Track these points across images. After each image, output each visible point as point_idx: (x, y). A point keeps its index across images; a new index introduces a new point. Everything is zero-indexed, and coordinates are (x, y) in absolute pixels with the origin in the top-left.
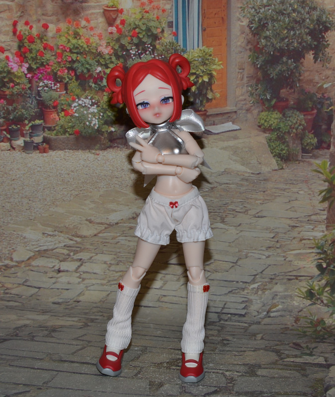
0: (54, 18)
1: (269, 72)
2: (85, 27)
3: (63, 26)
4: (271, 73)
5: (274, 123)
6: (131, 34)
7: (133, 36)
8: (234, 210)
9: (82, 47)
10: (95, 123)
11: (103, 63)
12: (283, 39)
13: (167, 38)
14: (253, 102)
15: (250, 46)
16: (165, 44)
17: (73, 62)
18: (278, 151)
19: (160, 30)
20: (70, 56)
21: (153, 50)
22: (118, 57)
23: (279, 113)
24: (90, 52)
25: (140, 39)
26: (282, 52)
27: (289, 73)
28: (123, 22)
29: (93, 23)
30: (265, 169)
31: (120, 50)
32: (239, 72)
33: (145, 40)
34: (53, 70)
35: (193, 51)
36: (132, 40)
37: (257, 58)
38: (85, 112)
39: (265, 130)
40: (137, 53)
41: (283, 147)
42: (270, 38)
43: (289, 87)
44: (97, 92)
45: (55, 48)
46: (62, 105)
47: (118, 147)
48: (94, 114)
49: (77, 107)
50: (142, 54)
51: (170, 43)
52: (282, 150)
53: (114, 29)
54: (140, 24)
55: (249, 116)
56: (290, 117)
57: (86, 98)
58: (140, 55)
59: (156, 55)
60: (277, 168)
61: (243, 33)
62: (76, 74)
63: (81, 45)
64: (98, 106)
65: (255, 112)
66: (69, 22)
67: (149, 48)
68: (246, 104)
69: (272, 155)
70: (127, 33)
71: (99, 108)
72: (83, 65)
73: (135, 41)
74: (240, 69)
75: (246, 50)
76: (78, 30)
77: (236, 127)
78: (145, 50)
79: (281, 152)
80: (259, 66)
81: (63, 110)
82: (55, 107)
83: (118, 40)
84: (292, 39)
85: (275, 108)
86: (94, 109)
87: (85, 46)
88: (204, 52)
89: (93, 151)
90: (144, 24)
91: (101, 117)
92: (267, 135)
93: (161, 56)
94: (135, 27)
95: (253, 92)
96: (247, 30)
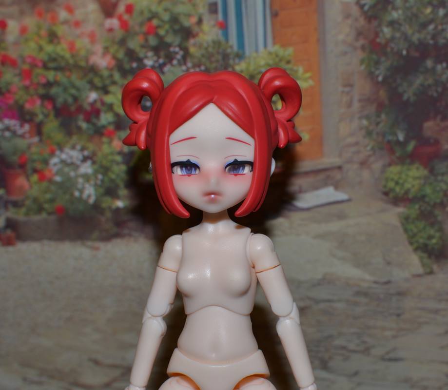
0: (15, 9)
1: (400, 90)
2: (66, 22)
3: (30, 21)
4: (405, 92)
5: (413, 186)
6: (145, 29)
7: (147, 33)
8: (344, 348)
9: (63, 57)
10: (90, 192)
11: (100, 84)
12: (424, 26)
13: (209, 33)
14: (373, 149)
15: (361, 42)
16: (205, 45)
17: (49, 85)
18: (421, 241)
19: (194, 20)
20: (44, 76)
21: (184, 58)
22: (124, 73)
23: (421, 168)
24: (77, 66)
25: (161, 39)
26: (424, 50)
27: (440, 89)
28: (129, 9)
29: (79, 14)
30: (399, 275)
31: (126, 59)
32: (343, 92)
33: (169, 39)
34: (16, 102)
35: (254, 55)
36: (147, 40)
37: (377, 63)
38: (72, 174)
39: (396, 201)
40: (157, 65)
41: (432, 232)
42: (400, 25)
43: (439, 117)
44: (90, 138)
45: (19, 62)
46: (34, 161)
47: (130, 235)
48: (86, 177)
49: (59, 166)
50: (164, 64)
51: (214, 42)
52: (430, 237)
53: (114, 23)
54: (160, 10)
55: (366, 174)
56: (443, 174)
57: (73, 148)
58: (162, 66)
59: (190, 65)
60: (420, 271)
61: (347, 16)
62: (55, 108)
63: (62, 53)
64: (94, 163)
65: (377, 166)
66: (40, 14)
67: (177, 53)
68: (358, 152)
69: (410, 248)
70: (137, 29)
71: (96, 167)
72: (65, 90)
73: (153, 41)
74: (345, 86)
75: (355, 49)
76: (55, 28)
77: (341, 196)
78: (170, 58)
79: (428, 242)
80: (380, 79)
81: (35, 171)
82: (22, 166)
83: (123, 42)
84: (442, 24)
85: (413, 158)
86: (87, 168)
87: (68, 55)
88: (277, 56)
89: (89, 243)
90: (166, 10)
91: (99, 182)
92: (401, 210)
93: (199, 66)
94: (149, 15)
95: (371, 128)
96: (356, 10)
